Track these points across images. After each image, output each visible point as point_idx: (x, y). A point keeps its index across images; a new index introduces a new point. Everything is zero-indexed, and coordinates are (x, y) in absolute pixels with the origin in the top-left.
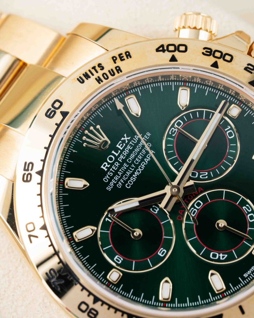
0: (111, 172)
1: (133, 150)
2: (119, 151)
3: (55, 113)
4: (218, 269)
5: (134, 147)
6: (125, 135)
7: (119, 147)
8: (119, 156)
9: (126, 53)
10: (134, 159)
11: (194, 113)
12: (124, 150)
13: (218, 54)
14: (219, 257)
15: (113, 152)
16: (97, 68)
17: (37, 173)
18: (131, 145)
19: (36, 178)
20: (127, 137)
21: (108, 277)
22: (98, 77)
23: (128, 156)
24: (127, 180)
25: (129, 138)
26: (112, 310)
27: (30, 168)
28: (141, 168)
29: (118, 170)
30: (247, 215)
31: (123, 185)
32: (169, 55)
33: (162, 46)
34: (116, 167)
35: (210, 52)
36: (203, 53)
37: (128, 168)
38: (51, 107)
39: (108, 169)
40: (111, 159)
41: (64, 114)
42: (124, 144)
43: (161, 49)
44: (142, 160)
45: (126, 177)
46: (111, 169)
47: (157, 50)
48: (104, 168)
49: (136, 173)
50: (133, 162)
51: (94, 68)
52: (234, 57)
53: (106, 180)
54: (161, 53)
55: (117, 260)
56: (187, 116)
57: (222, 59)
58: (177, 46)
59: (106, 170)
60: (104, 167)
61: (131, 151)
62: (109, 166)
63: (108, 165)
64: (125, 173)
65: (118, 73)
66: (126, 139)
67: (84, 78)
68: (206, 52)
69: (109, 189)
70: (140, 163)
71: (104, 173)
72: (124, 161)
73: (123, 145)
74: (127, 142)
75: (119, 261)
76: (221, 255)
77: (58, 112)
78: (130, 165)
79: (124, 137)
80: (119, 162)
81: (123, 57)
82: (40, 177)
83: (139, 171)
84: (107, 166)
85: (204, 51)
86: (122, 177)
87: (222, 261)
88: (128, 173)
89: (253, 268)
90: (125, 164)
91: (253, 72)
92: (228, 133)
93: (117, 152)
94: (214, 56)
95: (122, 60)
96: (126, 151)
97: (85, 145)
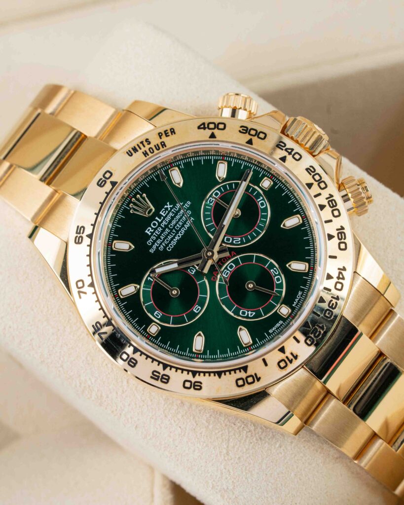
0: (154, 236)
1: (175, 217)
2: (162, 218)
3: (105, 182)
4: (247, 325)
5: (176, 214)
6: (168, 203)
7: (163, 214)
8: (162, 222)
9: (171, 130)
10: (176, 225)
11: (230, 185)
12: (166, 216)
13: (253, 132)
14: (248, 314)
15: (157, 218)
16: (145, 143)
17: (88, 236)
18: (173, 212)
19: (87, 241)
21: (148, 330)
22: (145, 151)
23: (170, 222)
24: (168, 244)
25: (171, 206)
26: (150, 360)
27: (82, 232)
28: (181, 233)
29: (160, 235)
30: (274, 277)
31: (165, 248)
32: (208, 132)
33: (204, 124)
34: (159, 231)
35: (246, 131)
36: (240, 131)
37: (169, 233)
38: (102, 177)
39: (152, 233)
40: (154, 224)
41: (114, 184)
42: (167, 212)
43: (202, 127)
44: (183, 226)
45: (167, 241)
46: (154, 234)
47: (199, 128)
48: (148, 233)
49: (177, 238)
50: (174, 228)
51: (142, 143)
52: (268, 135)
53: (149, 243)
54: (202, 130)
55: (156, 314)
56: (225, 187)
57: (256, 136)
58: (217, 124)
59: (150, 234)
60: (148, 231)
61: (173, 218)
63: (152, 229)
64: (166, 237)
65: (163, 147)
66: (169, 206)
67: (132, 152)
68: (243, 130)
69: (152, 251)
70: (180, 229)
71: (148, 237)
72: (166, 226)
73: (166, 212)
74: (169, 209)
75: (158, 316)
76: (250, 313)
77: (108, 181)
78: (171, 230)
79: (167, 205)
80: (162, 227)
81: (168, 133)
82: (89, 240)
83: (179, 236)
84: (151, 230)
85: (241, 129)
86: (164, 240)
87: (251, 318)
88: (170, 238)
89: (278, 325)
90: (167, 230)
91: (284, 148)
92: (260, 202)
93: (160, 219)
94: (249, 134)
95: (167, 136)
96: (168, 218)
97: (131, 212)
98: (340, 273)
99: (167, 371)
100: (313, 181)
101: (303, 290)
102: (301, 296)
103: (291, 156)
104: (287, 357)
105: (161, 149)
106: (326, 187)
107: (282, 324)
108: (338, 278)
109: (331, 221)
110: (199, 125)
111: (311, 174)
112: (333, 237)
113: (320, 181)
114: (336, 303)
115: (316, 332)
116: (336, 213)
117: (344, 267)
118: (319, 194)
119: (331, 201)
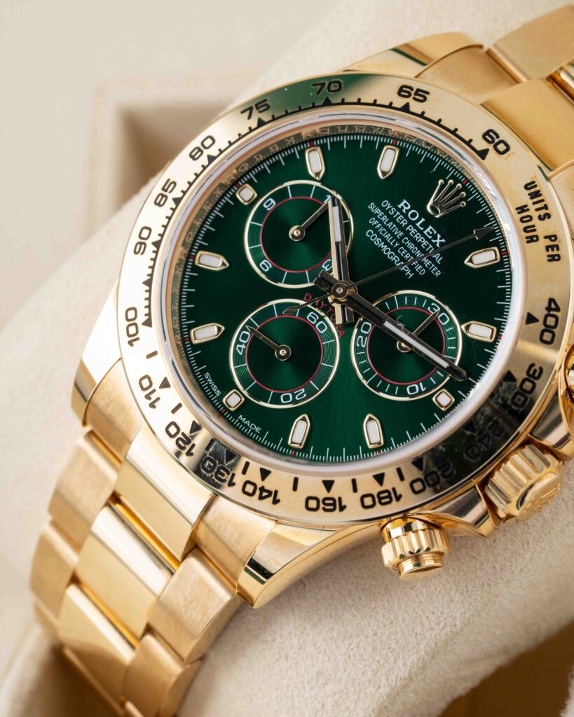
0: (395, 213)
1: (420, 248)
2: (422, 229)
3: (490, 142)
4: (224, 339)
5: (423, 251)
6: (443, 240)
7: (428, 230)
8: (415, 227)
9: (559, 256)
10: (406, 248)
11: (455, 343)
12: (423, 235)
14: (241, 343)
15: (423, 220)
16: (542, 212)
17: (407, 105)
18: (428, 246)
19: (400, 102)
20: (440, 243)
21: (247, 185)
22: (528, 210)
23: (413, 240)
24: (378, 234)
25: (438, 245)
27: (417, 97)
28: (392, 254)
29: (395, 222)
30: (292, 393)
31: (373, 227)
33: (557, 309)
34: (401, 221)
36: (533, 365)
37: (395, 237)
38: (500, 139)
39: (400, 210)
40: (414, 215)
41: (483, 154)
42: (430, 237)
43: (553, 306)
44: (402, 259)
45: (383, 232)
46: (398, 213)
47: (552, 300)
48: (402, 204)
49: (385, 248)
50: (402, 245)
51: (546, 207)
53: (384, 204)
54: (546, 305)
55: (270, 202)
56: (454, 333)
58: (554, 330)
59: (400, 206)
60: (404, 204)
61: (418, 245)
62: (404, 211)
63: (406, 210)
64: (389, 231)
66: (438, 241)
67: (533, 190)
68: (535, 370)
69: (372, 206)
70: (399, 255)
71: (395, 203)
72: (407, 233)
73: (430, 235)
74: (434, 241)
75: (267, 204)
76: (243, 346)
77: (490, 147)
78: (399, 241)
79: (441, 239)
80: (406, 226)
81: (553, 250)
82: (400, 107)
83: (387, 251)
84: (405, 208)
85: (537, 367)
86: (385, 227)
87: (235, 347)
88: (387, 236)
89: (215, 388)
90: (401, 234)
92: (416, 386)
93: (421, 225)
94: (524, 380)
95: (547, 248)
96: (419, 238)
97: (441, 182)
98: (270, 493)
99: (170, 204)
101: (262, 434)
102: (252, 431)
104: (154, 391)
105: (524, 236)
106: (415, 492)
107: (215, 395)
108: (262, 489)
109: (355, 490)
110: (557, 301)
111: (440, 469)
112: (328, 490)
113: (425, 483)
114: (225, 481)
116: (368, 501)
117: (279, 501)
118: (402, 479)
119: (389, 497)
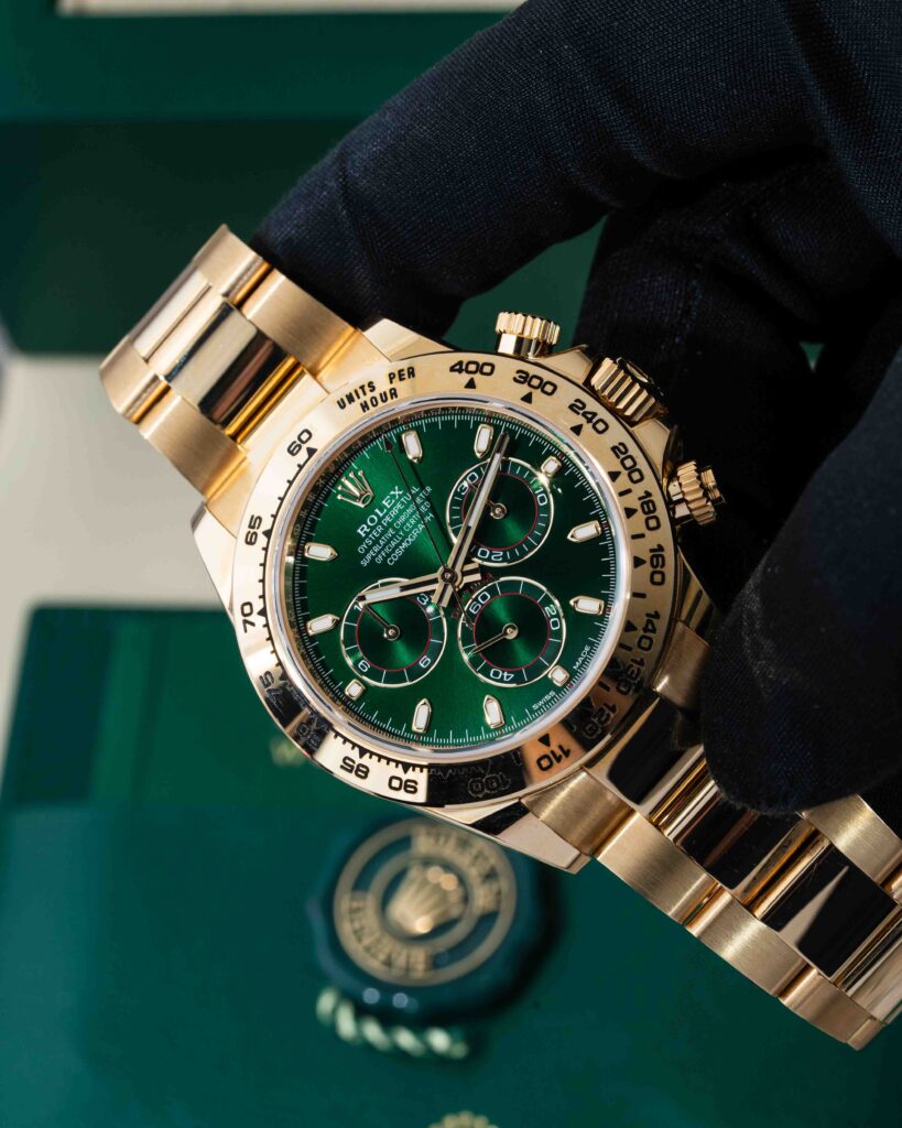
0: (371, 539)
1: (404, 510)
2: (385, 510)
3: (300, 447)
4: (498, 693)
5: (407, 506)
6: (396, 488)
7: (386, 504)
8: (384, 517)
9: (409, 369)
10: (404, 524)
12: (391, 508)
13: (535, 382)
14: (503, 676)
15: (377, 511)
16: (367, 389)
17: (264, 533)
18: (402, 502)
20: (398, 491)
21: (346, 690)
22: (365, 402)
23: (397, 517)
24: (391, 553)
25: (401, 493)
26: (340, 740)
27: (257, 525)
28: (411, 537)
29: (380, 538)
30: (550, 619)
31: (385, 559)
32: (465, 378)
33: (460, 363)
34: (378, 532)
35: (525, 379)
36: (515, 380)
37: (394, 536)
38: (296, 439)
39: (367, 534)
40: (372, 520)
41: (311, 452)
42: (394, 501)
43: (458, 368)
44: (415, 526)
45: (389, 548)
46: (371, 536)
47: (452, 369)
48: (362, 533)
49: (404, 545)
50: (401, 528)
51: (362, 387)
52: (558, 388)
53: (362, 550)
54: (456, 373)
55: (362, 665)
57: (539, 389)
58: (480, 364)
59: (364, 535)
60: (362, 531)
61: (401, 512)
62: (368, 530)
63: (368, 528)
64: (389, 542)
65: (392, 398)
66: (397, 493)
67: (346, 401)
68: (520, 377)
69: (364, 563)
70: (411, 530)
71: (361, 540)
72: (390, 525)
73: (391, 501)
74: (397, 497)
75: (364, 668)
76: (506, 674)
77: (304, 447)
78: (397, 531)
79: (395, 490)
80: (383, 526)
81: (404, 375)
82: (266, 539)
83: (408, 542)
84: (365, 529)
85: (517, 376)
86: (384, 548)
87: (506, 682)
88: (393, 543)
89: (547, 697)
90: (391, 530)
91: (581, 412)
92: (539, 497)
93: (382, 511)
94: (530, 385)
95: (401, 379)
96: (395, 512)
97: (339, 497)
98: (648, 622)
99: (366, 760)
100: (620, 468)
101: (591, 644)
102: (588, 654)
103: (591, 425)
104: (553, 752)
105: (389, 400)
106: (642, 478)
107: (554, 696)
108: (646, 630)
109: (642, 536)
110: (453, 364)
111: (618, 457)
112: (643, 562)
113: (632, 470)
114: (638, 670)
115: (602, 715)
116: (653, 523)
117: (656, 612)
118: (629, 491)
119: (647, 503)
